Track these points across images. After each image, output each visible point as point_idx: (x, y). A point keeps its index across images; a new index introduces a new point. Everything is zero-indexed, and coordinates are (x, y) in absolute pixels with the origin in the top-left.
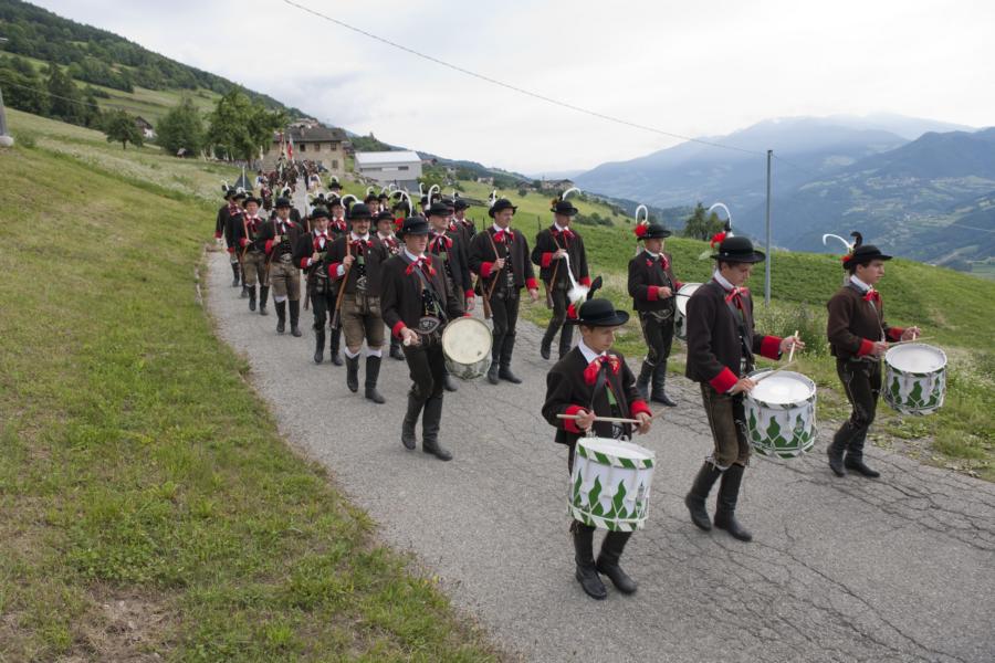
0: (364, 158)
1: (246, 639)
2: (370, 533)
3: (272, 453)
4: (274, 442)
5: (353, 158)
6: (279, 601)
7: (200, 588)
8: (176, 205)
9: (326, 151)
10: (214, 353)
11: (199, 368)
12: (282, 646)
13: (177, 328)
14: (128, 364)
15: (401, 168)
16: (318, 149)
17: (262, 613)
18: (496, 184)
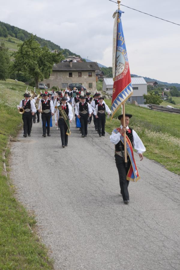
16: (80, 76)
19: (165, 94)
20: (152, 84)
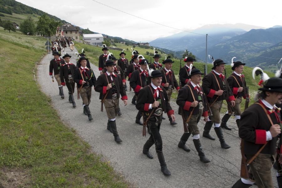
0: (86, 36)
1: (51, 182)
2: (89, 149)
3: (59, 126)
4: (59, 122)
5: (82, 36)
6: (61, 170)
7: (37, 167)
8: (27, 50)
9: (74, 33)
10: (40, 96)
11: (35, 100)
12: (63, 184)
13: (28, 88)
14: (13, 99)
15: (97, 39)
16: (71, 33)
17: (56, 174)
18: (126, 44)
19: (112, 42)
20: (106, 37)
